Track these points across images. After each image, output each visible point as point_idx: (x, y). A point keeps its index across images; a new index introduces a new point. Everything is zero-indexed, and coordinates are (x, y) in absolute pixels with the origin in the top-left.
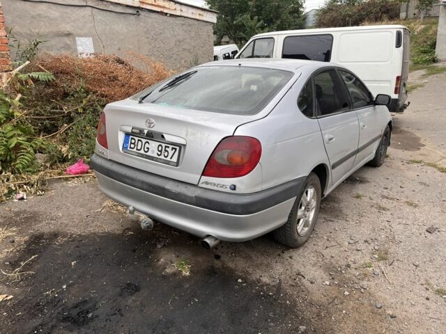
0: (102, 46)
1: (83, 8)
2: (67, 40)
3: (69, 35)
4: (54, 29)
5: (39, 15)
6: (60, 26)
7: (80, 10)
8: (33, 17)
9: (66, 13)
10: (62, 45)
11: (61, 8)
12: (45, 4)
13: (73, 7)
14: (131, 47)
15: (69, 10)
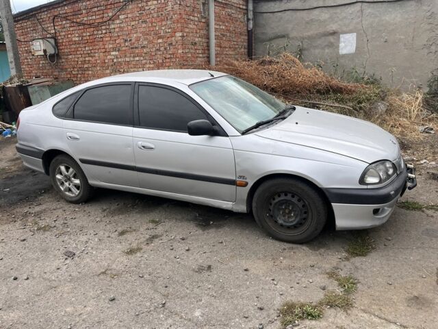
0: (365, 40)
1: (352, 6)
2: (331, 39)
3: (334, 33)
4: (321, 30)
5: (312, 20)
6: (328, 27)
7: (349, 8)
8: (307, 23)
9: (336, 13)
10: (326, 44)
11: (332, 10)
12: (318, 9)
13: (343, 7)
14: (402, 37)
15: (338, 10)
